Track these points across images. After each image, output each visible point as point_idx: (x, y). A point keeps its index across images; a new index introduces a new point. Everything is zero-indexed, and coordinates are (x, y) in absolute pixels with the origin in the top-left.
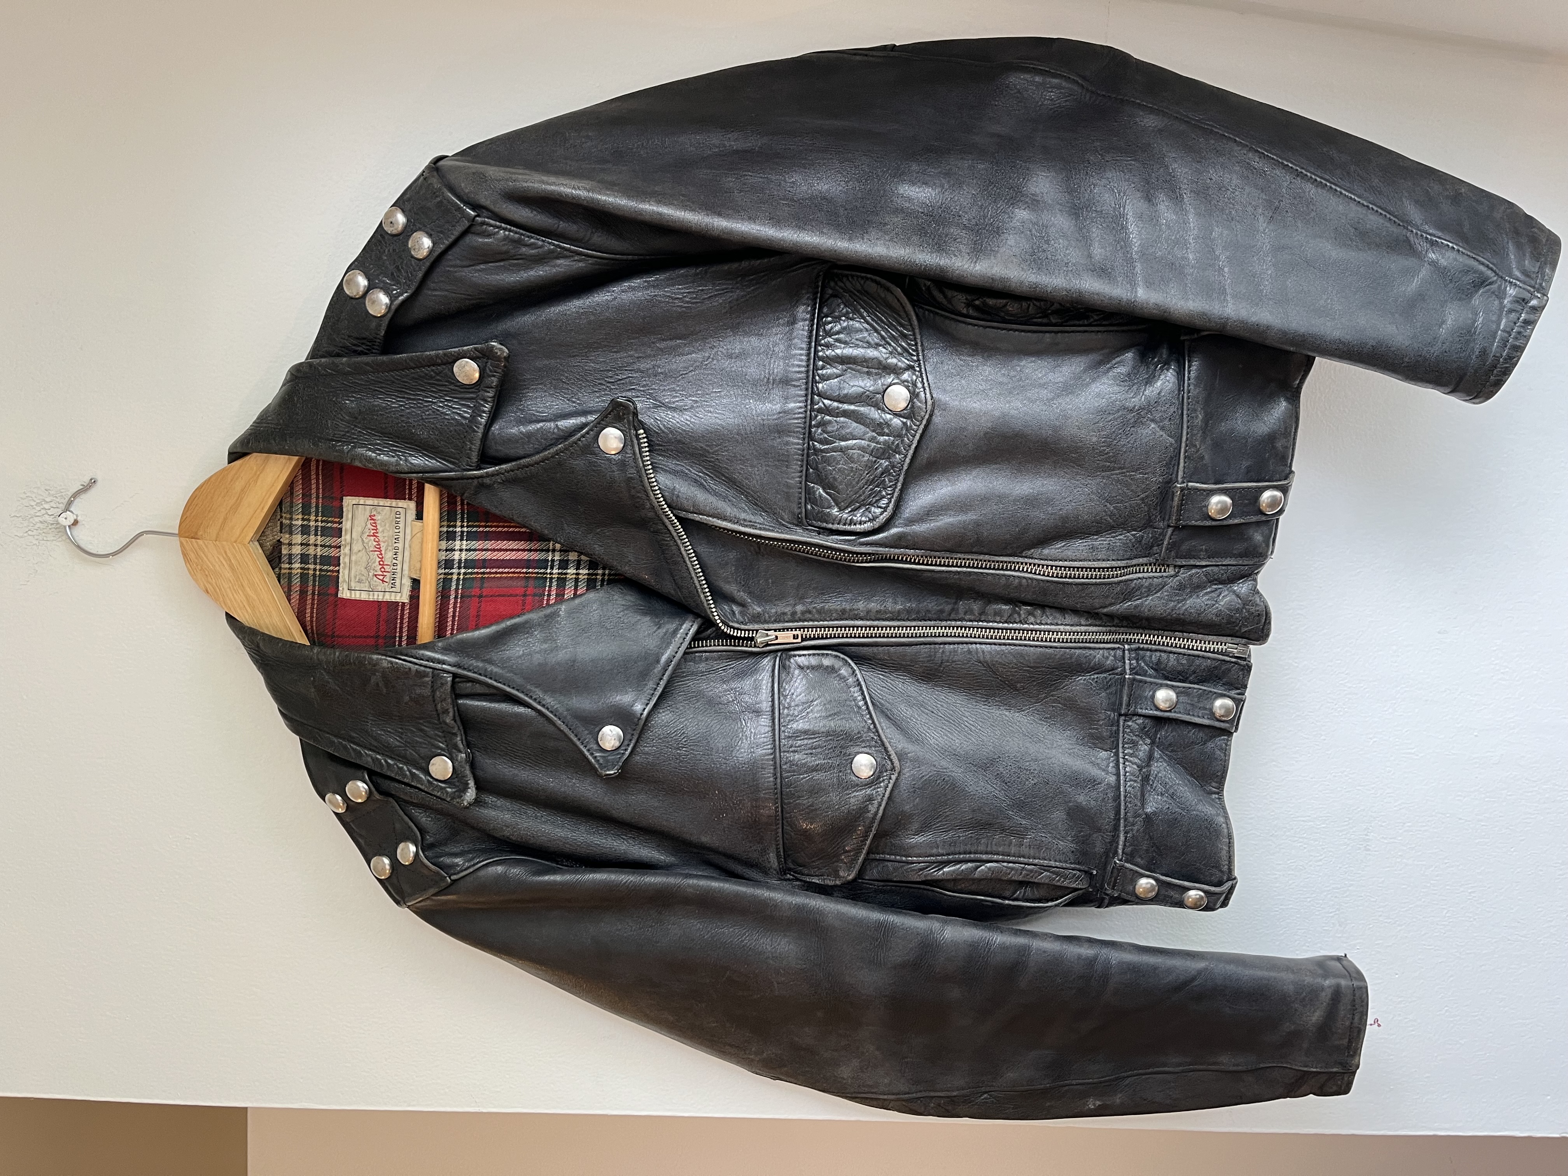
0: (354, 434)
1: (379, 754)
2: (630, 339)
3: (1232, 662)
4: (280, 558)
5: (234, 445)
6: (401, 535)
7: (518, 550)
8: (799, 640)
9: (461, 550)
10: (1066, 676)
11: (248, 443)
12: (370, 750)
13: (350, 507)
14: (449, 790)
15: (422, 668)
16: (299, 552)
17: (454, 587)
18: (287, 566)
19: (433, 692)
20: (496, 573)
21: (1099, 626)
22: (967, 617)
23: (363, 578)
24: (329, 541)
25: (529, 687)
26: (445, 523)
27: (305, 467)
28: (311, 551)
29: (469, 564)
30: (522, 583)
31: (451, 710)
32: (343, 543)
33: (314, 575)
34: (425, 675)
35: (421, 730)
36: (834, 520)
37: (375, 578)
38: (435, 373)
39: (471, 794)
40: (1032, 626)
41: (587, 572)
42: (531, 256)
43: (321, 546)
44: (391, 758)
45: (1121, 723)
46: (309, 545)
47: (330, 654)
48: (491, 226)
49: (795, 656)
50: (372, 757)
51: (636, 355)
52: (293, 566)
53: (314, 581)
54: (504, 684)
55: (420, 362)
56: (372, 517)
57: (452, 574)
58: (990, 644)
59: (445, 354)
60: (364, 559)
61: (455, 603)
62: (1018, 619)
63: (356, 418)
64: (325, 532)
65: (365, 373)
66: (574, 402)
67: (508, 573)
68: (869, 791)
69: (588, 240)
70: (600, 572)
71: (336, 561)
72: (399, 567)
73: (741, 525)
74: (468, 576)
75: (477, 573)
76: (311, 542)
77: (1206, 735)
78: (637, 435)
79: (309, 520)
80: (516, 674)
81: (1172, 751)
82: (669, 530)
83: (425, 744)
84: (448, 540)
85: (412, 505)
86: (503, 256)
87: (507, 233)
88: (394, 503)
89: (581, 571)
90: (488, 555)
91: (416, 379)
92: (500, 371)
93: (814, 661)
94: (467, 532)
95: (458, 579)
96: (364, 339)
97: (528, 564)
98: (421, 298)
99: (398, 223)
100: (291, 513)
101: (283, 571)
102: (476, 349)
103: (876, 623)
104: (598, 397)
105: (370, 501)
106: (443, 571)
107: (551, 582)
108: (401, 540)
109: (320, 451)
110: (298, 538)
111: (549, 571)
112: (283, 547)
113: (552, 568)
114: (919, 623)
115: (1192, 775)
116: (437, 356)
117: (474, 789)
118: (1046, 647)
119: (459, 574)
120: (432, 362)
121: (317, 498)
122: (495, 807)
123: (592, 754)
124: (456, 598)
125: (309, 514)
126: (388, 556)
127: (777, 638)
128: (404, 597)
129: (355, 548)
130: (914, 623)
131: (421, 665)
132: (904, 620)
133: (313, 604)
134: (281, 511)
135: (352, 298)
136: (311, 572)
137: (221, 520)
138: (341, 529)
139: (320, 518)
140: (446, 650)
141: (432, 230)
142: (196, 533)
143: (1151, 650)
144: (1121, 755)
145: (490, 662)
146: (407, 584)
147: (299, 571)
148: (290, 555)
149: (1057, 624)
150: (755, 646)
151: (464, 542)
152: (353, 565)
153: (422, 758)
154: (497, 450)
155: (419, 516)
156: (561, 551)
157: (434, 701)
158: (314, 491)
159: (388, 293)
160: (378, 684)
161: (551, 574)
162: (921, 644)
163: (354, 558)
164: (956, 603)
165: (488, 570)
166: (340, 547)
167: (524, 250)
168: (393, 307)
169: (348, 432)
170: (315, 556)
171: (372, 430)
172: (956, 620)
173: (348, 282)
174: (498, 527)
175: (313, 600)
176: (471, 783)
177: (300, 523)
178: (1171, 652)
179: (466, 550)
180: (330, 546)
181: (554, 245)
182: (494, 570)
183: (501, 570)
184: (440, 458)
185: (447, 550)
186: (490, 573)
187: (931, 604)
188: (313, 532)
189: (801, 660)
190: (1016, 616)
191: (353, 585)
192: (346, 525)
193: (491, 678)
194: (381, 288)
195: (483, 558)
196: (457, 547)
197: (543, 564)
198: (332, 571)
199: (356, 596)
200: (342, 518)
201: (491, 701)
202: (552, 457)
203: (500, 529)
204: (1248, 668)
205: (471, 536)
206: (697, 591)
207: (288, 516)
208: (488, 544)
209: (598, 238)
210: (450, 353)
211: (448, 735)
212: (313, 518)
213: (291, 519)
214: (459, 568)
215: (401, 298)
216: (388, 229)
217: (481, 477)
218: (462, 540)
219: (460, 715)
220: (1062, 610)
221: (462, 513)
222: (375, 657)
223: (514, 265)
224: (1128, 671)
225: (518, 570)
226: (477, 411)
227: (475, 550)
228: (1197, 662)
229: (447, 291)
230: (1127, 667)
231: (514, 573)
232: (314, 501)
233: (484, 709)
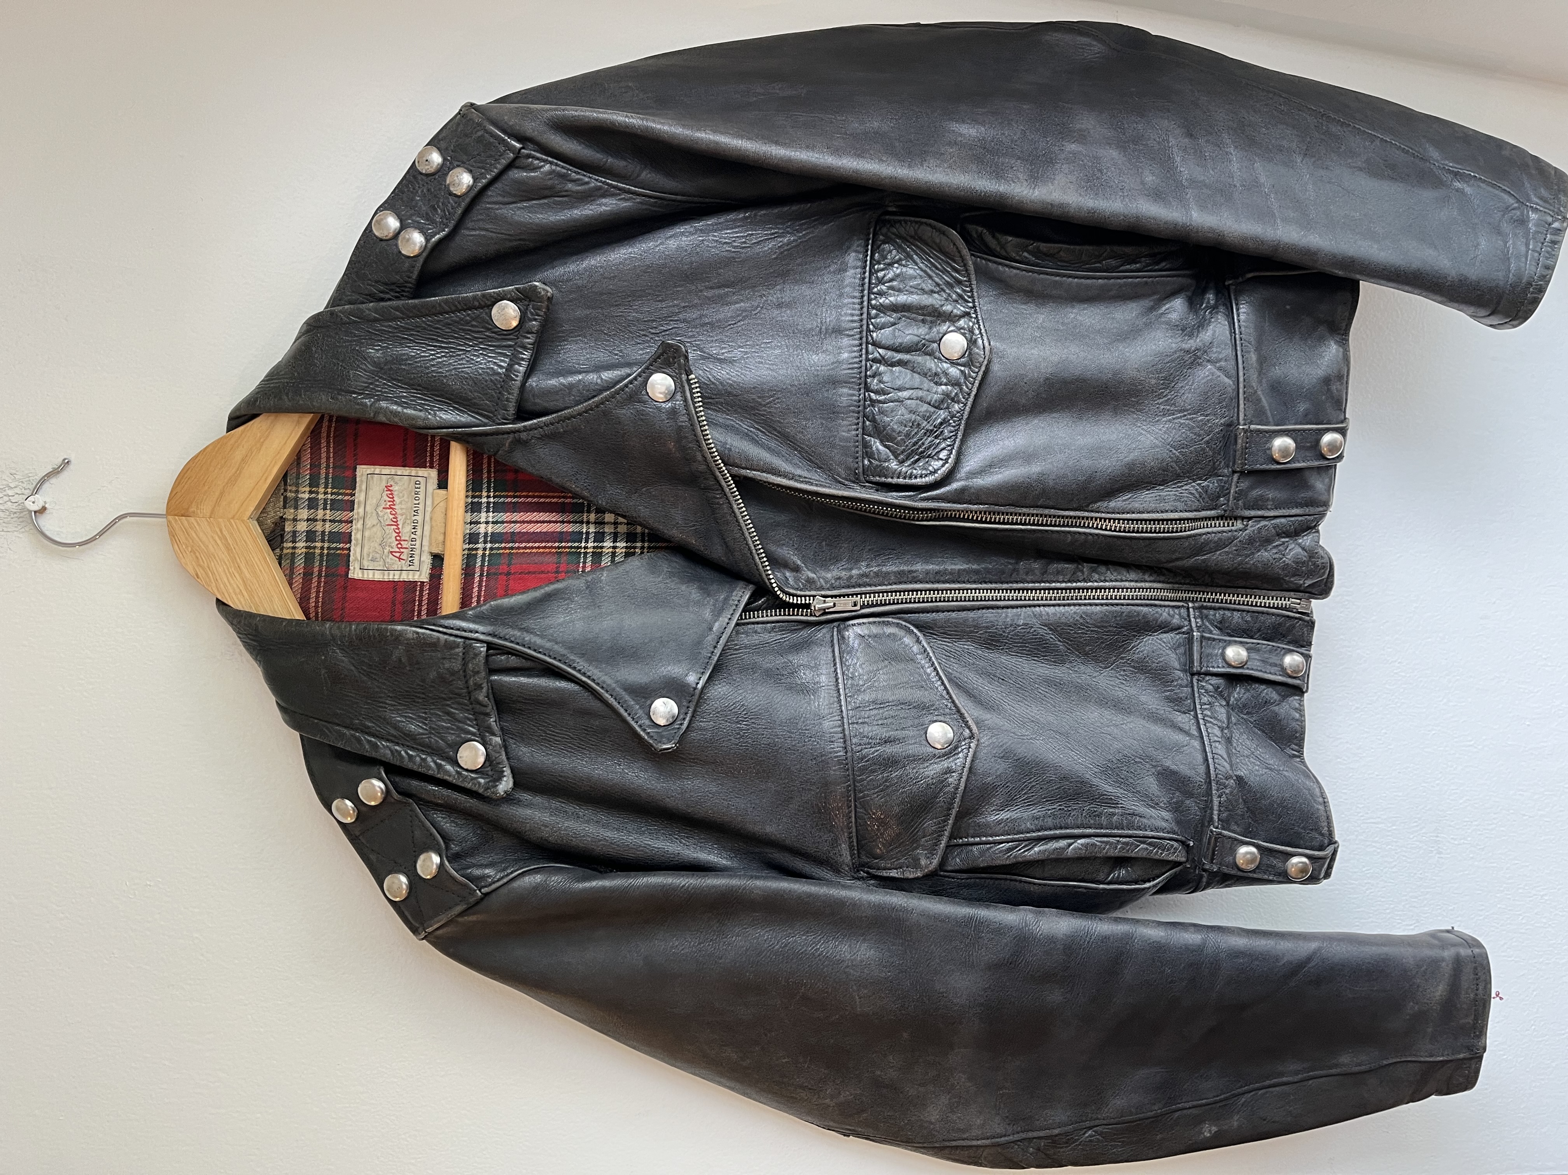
0: (377, 386)
1: (398, 744)
2: (676, 287)
3: (1296, 618)
4: (282, 536)
5: (238, 408)
6: (421, 506)
7: (550, 522)
8: (858, 608)
9: (487, 523)
10: (1135, 636)
11: (256, 401)
12: (388, 740)
13: (364, 478)
14: (482, 781)
15: (452, 638)
16: (305, 529)
17: (479, 564)
18: (290, 545)
19: (465, 664)
20: (525, 548)
21: (1163, 582)
22: (1030, 578)
23: (378, 556)
24: (339, 515)
25: (572, 657)
26: (470, 493)
27: (314, 434)
28: (319, 527)
29: (496, 538)
30: (554, 559)
31: (485, 685)
32: (355, 516)
33: (321, 555)
34: (456, 645)
35: (449, 714)
36: (893, 473)
37: (391, 556)
38: (471, 317)
39: (505, 784)
40: (1096, 584)
41: (625, 544)
42: (577, 192)
43: (330, 521)
44: (413, 749)
45: (1195, 684)
46: (316, 520)
47: (345, 628)
48: (538, 159)
49: (854, 625)
50: (390, 750)
51: (683, 304)
52: (297, 545)
53: (321, 561)
54: (545, 654)
55: (456, 306)
56: (388, 488)
57: (477, 549)
58: (1054, 605)
59: (484, 296)
60: (379, 534)
61: (481, 581)
62: (1081, 578)
63: (382, 369)
64: (335, 505)
65: (395, 319)
66: (616, 355)
67: (539, 548)
68: (945, 764)
69: (638, 176)
70: (639, 544)
71: (348, 537)
72: (418, 543)
73: (796, 481)
74: (494, 552)
75: (505, 548)
76: (318, 517)
77: (1279, 694)
78: (688, 380)
79: (317, 493)
80: (557, 643)
81: (1248, 713)
82: (720, 485)
83: (453, 729)
84: (473, 512)
85: (433, 474)
86: (547, 192)
87: (554, 167)
88: (413, 471)
89: (618, 544)
90: (517, 528)
91: (450, 324)
92: (542, 313)
93: (875, 630)
94: (494, 503)
95: (484, 555)
96: (393, 284)
97: (560, 537)
98: (458, 239)
99: (433, 162)
100: (297, 485)
101: (285, 551)
102: (517, 289)
103: (936, 586)
104: (641, 349)
105: (387, 470)
106: (467, 546)
107: (585, 557)
108: (421, 512)
109: (339, 405)
110: (304, 514)
111: (583, 545)
112: (287, 523)
113: (587, 541)
114: (979, 586)
115: (1271, 738)
116: (475, 298)
117: (511, 776)
118: (1112, 605)
119: (485, 549)
120: (467, 306)
121: (328, 467)
122: (530, 805)
123: (644, 730)
124: (481, 575)
125: (318, 486)
126: (406, 531)
127: (834, 605)
128: (423, 576)
129: (369, 523)
130: (974, 586)
131: (451, 635)
132: (964, 582)
133: (318, 587)
134: (285, 484)
135: (381, 240)
136: (318, 551)
137: (217, 494)
138: (353, 502)
139: (329, 490)
140: (478, 619)
141: (473, 166)
142: (188, 509)
143: (1214, 609)
144: (1200, 716)
145: (527, 630)
146: (427, 560)
147: (304, 550)
148: (294, 532)
149: (1122, 581)
150: (811, 615)
151: (491, 514)
152: (366, 541)
153: (450, 746)
154: (535, 404)
155: (443, 484)
156: (595, 523)
157: (465, 677)
158: (323, 460)
159: (422, 231)
160: (400, 660)
161: (586, 548)
162: (983, 609)
163: (367, 534)
164: (1017, 563)
165: (517, 545)
166: (351, 522)
167: (570, 186)
168: (429, 245)
169: (371, 384)
170: (323, 532)
171: (399, 381)
172: (1017, 582)
173: (378, 222)
174: (527, 497)
175: (319, 582)
176: (507, 771)
177: (307, 496)
178: (1234, 610)
179: (493, 523)
180: (341, 521)
181: (601, 182)
182: (523, 545)
183: (530, 545)
184: (473, 412)
185: (471, 523)
186: (519, 548)
187: (991, 564)
188: (322, 506)
189: (858, 630)
190: (1080, 574)
191: (366, 564)
192: (359, 496)
193: (529, 648)
194: (416, 228)
195: (512, 530)
196: (483, 520)
197: (577, 537)
198: (343, 549)
199: (369, 576)
200: (355, 489)
201: (529, 676)
202: (597, 406)
203: (529, 500)
204: (1311, 624)
205: (498, 508)
206: (751, 553)
207: (294, 489)
208: (516, 516)
209: (646, 175)
210: (490, 294)
211: (479, 716)
212: (321, 490)
213: (297, 492)
214: (485, 542)
215: (437, 237)
216: (423, 169)
217: (518, 431)
218: (488, 511)
219: (493, 693)
220: (1128, 566)
221: (489, 482)
222: (399, 628)
223: (560, 203)
224: (1195, 629)
225: (549, 544)
226: (515, 360)
227: (503, 522)
228: (1262, 618)
229: (487, 230)
230: (1194, 625)
231: (545, 547)
232: (323, 471)
233: (522, 685)
